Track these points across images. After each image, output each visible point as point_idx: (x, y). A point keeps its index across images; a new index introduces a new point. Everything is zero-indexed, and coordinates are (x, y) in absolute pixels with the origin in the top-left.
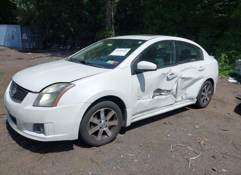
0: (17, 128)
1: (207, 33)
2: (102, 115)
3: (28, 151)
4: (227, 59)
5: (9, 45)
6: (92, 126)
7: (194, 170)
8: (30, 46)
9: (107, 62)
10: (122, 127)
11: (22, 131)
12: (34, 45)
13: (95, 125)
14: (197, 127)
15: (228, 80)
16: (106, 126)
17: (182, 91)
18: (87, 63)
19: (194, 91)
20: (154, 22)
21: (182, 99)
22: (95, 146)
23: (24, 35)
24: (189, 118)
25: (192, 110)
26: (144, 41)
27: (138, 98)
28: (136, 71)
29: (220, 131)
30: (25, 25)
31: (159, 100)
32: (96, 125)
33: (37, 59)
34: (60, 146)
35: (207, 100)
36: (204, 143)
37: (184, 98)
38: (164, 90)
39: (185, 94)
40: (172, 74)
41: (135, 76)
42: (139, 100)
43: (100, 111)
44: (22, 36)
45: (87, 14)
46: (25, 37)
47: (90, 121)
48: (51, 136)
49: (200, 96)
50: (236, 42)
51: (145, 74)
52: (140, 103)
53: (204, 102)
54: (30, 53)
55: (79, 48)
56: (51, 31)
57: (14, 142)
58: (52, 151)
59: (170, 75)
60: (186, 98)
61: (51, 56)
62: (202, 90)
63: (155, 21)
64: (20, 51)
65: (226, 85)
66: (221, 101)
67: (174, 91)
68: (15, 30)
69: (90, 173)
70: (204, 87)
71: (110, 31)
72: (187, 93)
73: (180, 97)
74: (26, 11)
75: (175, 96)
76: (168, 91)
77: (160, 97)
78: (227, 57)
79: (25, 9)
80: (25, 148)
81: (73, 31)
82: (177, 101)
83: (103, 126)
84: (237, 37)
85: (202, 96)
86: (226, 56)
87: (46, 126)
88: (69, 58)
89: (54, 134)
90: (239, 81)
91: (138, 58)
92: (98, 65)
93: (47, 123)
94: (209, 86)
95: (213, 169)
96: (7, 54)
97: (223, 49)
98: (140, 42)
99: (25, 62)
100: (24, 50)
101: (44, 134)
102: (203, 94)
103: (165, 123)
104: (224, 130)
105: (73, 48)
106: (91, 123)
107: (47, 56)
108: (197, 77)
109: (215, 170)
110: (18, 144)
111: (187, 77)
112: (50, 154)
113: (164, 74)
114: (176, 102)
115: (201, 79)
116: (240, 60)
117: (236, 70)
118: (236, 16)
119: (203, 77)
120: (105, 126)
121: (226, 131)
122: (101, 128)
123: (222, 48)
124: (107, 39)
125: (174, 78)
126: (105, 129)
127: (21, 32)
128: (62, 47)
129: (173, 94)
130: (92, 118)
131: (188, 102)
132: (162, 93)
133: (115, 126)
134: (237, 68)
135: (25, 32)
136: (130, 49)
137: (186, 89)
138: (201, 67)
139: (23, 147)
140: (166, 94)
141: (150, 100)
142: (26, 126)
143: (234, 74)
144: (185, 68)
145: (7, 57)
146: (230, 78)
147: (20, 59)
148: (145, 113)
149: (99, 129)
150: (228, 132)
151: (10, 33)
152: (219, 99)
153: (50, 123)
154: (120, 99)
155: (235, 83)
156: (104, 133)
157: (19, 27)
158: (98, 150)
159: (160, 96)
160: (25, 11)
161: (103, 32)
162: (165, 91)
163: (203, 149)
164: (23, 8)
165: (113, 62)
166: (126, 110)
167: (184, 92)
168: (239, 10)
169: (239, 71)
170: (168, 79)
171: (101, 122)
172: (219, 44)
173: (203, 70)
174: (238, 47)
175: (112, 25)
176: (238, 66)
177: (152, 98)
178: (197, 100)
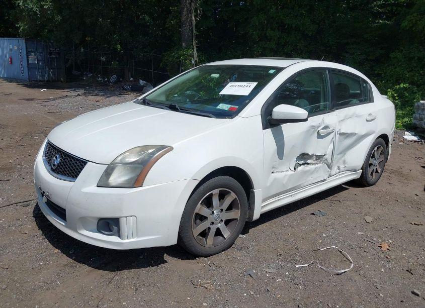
0: (66, 226)
1: (360, 55)
2: (215, 201)
3: (86, 268)
4: (397, 100)
5: (4, 74)
6: (198, 221)
7: (382, 296)
8: (43, 76)
9: (218, 107)
10: (246, 222)
11: (76, 230)
12: (49, 74)
13: (202, 218)
14: (369, 219)
15: (404, 136)
16: (222, 220)
17: (339, 156)
18: (181, 109)
19: (357, 156)
20: (267, 34)
21: (338, 171)
22: (202, 256)
23: (32, 56)
24: (351, 203)
25: (353, 190)
26: (279, 70)
27: (272, 171)
28: (270, 122)
29: (408, 225)
30: (33, 38)
31: (305, 172)
32: (206, 218)
33: (60, 101)
34: (141, 257)
35: (377, 171)
36: (388, 248)
37: (342, 169)
38: (313, 155)
39: (344, 162)
40: (326, 127)
41: (269, 131)
42: (273, 174)
43: (212, 194)
44: (27, 57)
45: (147, 18)
46: (33, 60)
47: (196, 211)
48: (132, 240)
49: (367, 165)
50: (411, 69)
51: (285, 127)
52: (275, 179)
53: (372, 176)
54: (45, 90)
55: (132, 79)
56: (82, 50)
57: (56, 251)
58: (130, 266)
59: (323, 129)
60: (346, 169)
61: (85, 94)
62: (371, 155)
63: (269, 33)
64: (26, 85)
65: (401, 145)
66: (399, 173)
67: (328, 157)
68: (16, 48)
69: (205, 304)
70: (374, 149)
71: (189, 49)
72: (347, 161)
73: (336, 168)
74: (38, 14)
75: (329, 167)
76: (319, 157)
77: (307, 168)
78: (398, 96)
79: (35, 9)
80: (80, 262)
81: (121, 50)
82: (332, 174)
83: (216, 220)
84: (413, 61)
85: (371, 164)
86: (395, 95)
87: (123, 222)
88: (140, 98)
89: (138, 236)
90: (421, 138)
91: (272, 99)
92: (201, 111)
93: (126, 217)
94: (382, 148)
95: (413, 293)
96: (3, 91)
97: (389, 82)
98: (272, 71)
99: (39, 105)
100: (33, 84)
101: (119, 236)
102: (372, 161)
103: (313, 214)
104: (415, 224)
105: (121, 79)
106: (197, 214)
107: (79, 95)
108: (363, 133)
109: (418, 295)
110: (65, 255)
111: (349, 132)
112: (126, 272)
113: (314, 126)
114: (330, 176)
115: (371, 136)
116: (422, 102)
117: (415, 118)
118: (411, 25)
119: (373, 132)
120: (220, 220)
121: (418, 225)
122: (213, 223)
123: (387, 81)
124: (206, 65)
125: (329, 134)
126: (219, 225)
127: (27, 50)
128: (100, 79)
129: (326, 161)
130: (199, 205)
131: (347, 175)
132: (309, 161)
133: (236, 219)
134: (417, 116)
135: (32, 52)
136: (255, 84)
137: (345, 154)
138: (370, 114)
139: (74, 260)
140: (316, 162)
141: (290, 172)
142: (84, 222)
143: (412, 125)
144: (346, 116)
145: (4, 97)
146: (406, 133)
147: (28, 100)
148: (282, 196)
149: (210, 226)
150: (423, 227)
151: (6, 53)
152: (395, 169)
153: (131, 216)
154: (245, 171)
155: (415, 142)
156: (218, 233)
157: (22, 42)
158: (209, 262)
159: (306, 165)
160: (35, 13)
161: (176, 51)
162: (315, 157)
163: (389, 257)
164: (32, 8)
165: (229, 106)
166: (253, 193)
167: (343, 159)
168: (415, 15)
169: (421, 119)
170: (320, 136)
171: (213, 212)
172: (381, 74)
173: (373, 120)
174: (416, 79)
175: (192, 40)
176: (420, 111)
177: (293, 170)
178: (363, 172)
